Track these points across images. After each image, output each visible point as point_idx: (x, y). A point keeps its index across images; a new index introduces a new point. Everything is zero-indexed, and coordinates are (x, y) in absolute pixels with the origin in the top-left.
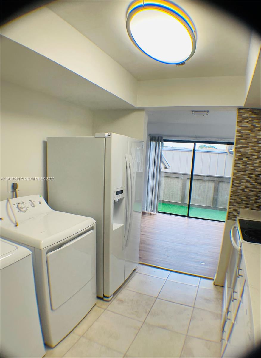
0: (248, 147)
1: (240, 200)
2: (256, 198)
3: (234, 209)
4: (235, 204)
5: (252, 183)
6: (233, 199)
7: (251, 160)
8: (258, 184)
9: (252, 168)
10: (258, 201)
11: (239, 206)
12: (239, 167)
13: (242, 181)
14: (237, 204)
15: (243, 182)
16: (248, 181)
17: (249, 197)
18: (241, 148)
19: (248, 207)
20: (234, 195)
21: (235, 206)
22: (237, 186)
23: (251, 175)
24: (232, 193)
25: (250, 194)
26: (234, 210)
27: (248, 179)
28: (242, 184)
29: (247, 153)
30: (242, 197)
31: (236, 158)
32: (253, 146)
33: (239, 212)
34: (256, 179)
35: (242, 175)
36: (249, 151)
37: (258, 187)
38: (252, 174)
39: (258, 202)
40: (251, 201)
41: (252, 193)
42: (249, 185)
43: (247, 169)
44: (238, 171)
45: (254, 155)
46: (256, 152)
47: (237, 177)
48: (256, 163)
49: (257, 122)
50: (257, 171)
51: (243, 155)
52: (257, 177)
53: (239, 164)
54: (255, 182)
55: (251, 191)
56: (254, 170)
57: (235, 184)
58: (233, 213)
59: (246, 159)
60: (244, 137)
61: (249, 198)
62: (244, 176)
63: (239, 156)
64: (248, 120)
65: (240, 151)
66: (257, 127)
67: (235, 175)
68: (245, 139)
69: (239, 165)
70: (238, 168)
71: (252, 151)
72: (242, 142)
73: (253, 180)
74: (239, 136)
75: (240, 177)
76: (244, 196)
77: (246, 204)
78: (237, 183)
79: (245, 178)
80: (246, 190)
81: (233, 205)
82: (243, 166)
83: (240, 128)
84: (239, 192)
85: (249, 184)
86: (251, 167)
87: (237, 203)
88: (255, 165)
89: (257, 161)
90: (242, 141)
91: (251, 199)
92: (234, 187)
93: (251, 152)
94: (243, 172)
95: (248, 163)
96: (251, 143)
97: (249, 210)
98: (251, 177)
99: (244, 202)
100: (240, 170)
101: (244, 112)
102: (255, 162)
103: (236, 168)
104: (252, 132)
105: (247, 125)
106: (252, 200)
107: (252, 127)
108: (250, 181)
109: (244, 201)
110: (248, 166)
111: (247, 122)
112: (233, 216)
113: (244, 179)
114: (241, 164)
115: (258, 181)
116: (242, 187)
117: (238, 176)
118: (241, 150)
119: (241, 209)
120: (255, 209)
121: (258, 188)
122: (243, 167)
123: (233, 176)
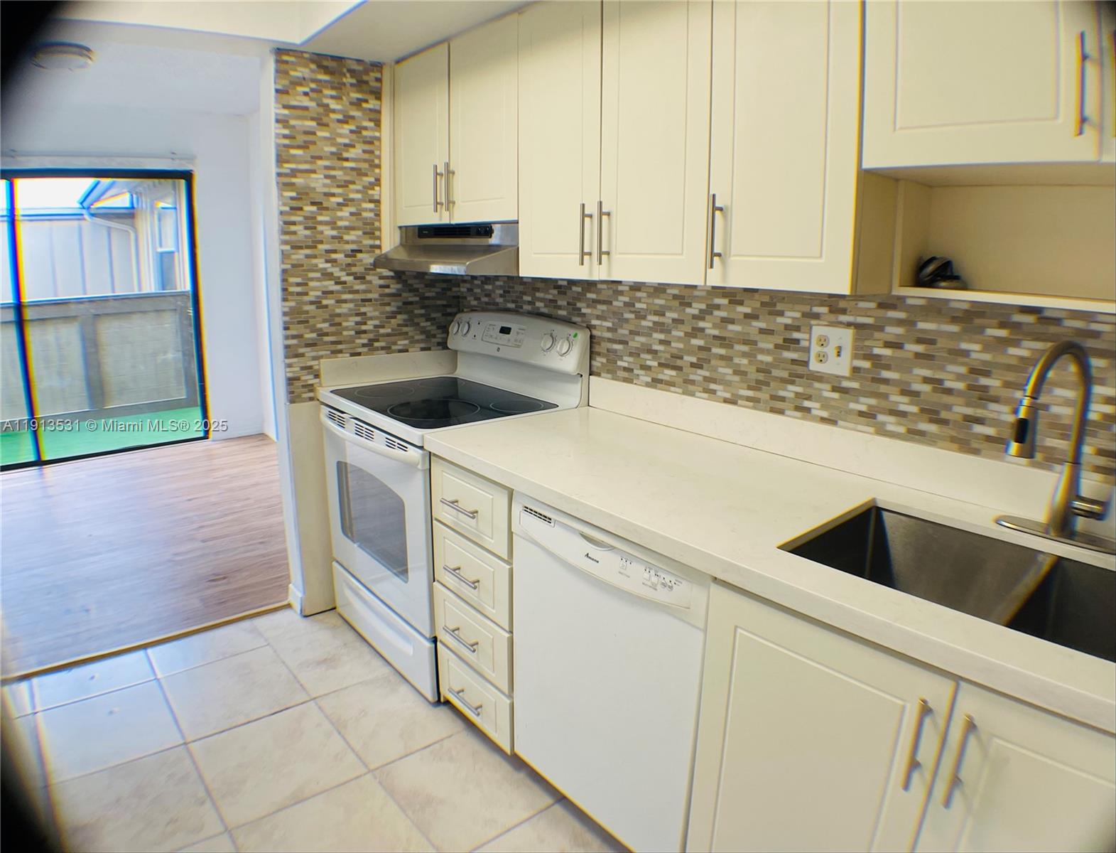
0: (314, 172)
1: (314, 335)
2: (358, 319)
3: (304, 365)
4: (301, 350)
5: (339, 278)
6: (294, 337)
7: (327, 209)
8: (355, 278)
9: (334, 233)
10: (364, 328)
11: (314, 354)
12: (294, 233)
13: (311, 275)
14: (308, 349)
15: (312, 279)
16: (327, 275)
17: (337, 320)
18: (294, 173)
19: (340, 351)
20: (293, 323)
21: (302, 355)
22: (298, 294)
23: (334, 256)
24: (287, 319)
25: (338, 311)
26: (303, 368)
27: (325, 269)
28: (312, 284)
29: (314, 189)
30: (319, 326)
31: (284, 205)
32: (327, 168)
33: (318, 370)
34: (349, 265)
35: (307, 256)
36: (318, 182)
37: (357, 287)
38: (335, 251)
39: (365, 332)
40: (345, 333)
41: (344, 308)
42: (330, 284)
43: (319, 237)
44: (296, 247)
45: (333, 195)
46: (339, 186)
47: (294, 266)
48: (341, 219)
49: (332, 97)
50: (347, 242)
51: (303, 194)
52: (349, 260)
53: (294, 223)
54: (348, 275)
55: (339, 301)
56: (339, 239)
57: (291, 289)
58: (303, 378)
59: (314, 208)
60: (301, 139)
61: (340, 324)
62: (314, 261)
63: (292, 198)
64: (307, 90)
65: (293, 184)
66: (334, 111)
67: (286, 261)
68: (304, 146)
69: (293, 228)
70: (293, 238)
71: (328, 181)
72: (294, 156)
73: (342, 270)
74: (285, 137)
75: (302, 266)
76: (325, 321)
77: (333, 343)
78: (298, 285)
79: (316, 265)
80: (325, 302)
81: (297, 356)
82: (306, 228)
83: (286, 112)
84: (307, 312)
85: (333, 282)
86: (329, 232)
87: (307, 345)
88: (340, 223)
89: (345, 212)
90: (293, 152)
91: (345, 324)
92: (289, 297)
93: (325, 185)
94: (308, 247)
95: (320, 218)
96: (320, 158)
97: (344, 359)
98: (334, 261)
99: (326, 339)
100: (299, 241)
101: (293, 63)
102: (339, 214)
103: (287, 237)
104: (322, 124)
105: (306, 102)
106: (347, 329)
107: (321, 110)
108: (332, 274)
109: (327, 334)
110: (320, 228)
111: (306, 94)
112: (304, 386)
113: (314, 269)
114: (300, 223)
115: (354, 269)
116: (313, 295)
117: (296, 262)
118: (294, 180)
119: (321, 360)
120: (359, 354)
121: (357, 292)
122: (308, 232)
123: (283, 263)
